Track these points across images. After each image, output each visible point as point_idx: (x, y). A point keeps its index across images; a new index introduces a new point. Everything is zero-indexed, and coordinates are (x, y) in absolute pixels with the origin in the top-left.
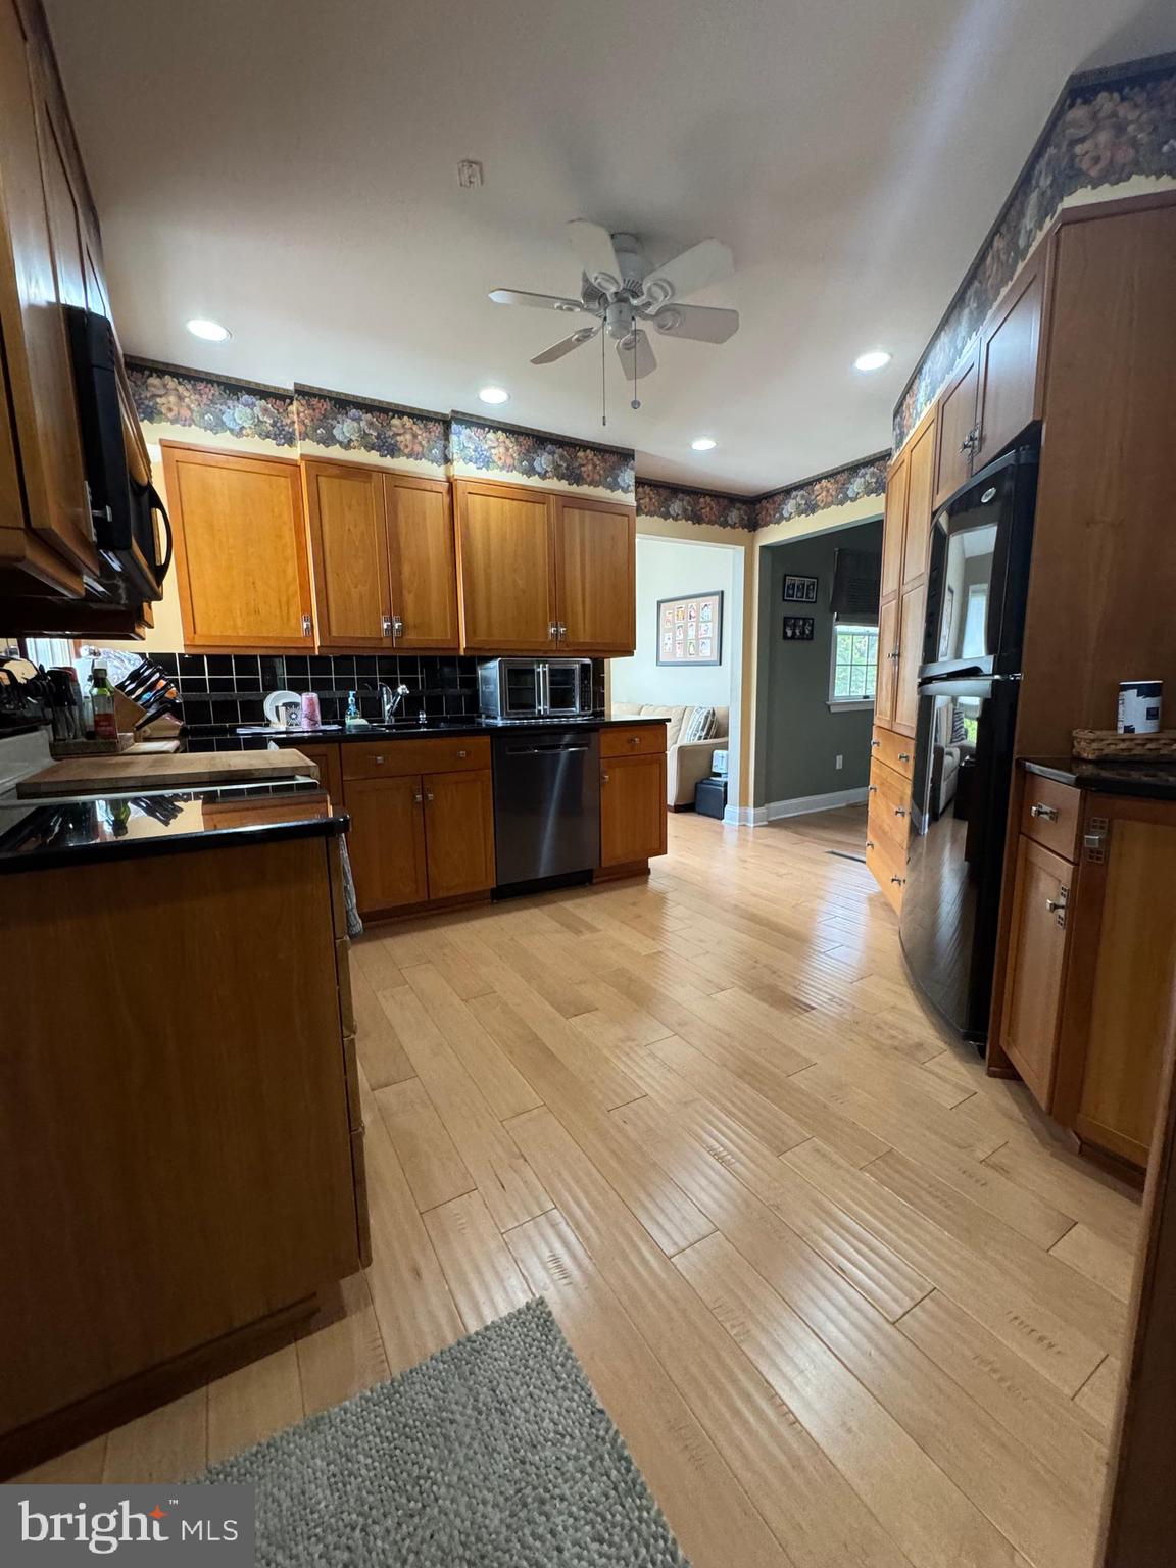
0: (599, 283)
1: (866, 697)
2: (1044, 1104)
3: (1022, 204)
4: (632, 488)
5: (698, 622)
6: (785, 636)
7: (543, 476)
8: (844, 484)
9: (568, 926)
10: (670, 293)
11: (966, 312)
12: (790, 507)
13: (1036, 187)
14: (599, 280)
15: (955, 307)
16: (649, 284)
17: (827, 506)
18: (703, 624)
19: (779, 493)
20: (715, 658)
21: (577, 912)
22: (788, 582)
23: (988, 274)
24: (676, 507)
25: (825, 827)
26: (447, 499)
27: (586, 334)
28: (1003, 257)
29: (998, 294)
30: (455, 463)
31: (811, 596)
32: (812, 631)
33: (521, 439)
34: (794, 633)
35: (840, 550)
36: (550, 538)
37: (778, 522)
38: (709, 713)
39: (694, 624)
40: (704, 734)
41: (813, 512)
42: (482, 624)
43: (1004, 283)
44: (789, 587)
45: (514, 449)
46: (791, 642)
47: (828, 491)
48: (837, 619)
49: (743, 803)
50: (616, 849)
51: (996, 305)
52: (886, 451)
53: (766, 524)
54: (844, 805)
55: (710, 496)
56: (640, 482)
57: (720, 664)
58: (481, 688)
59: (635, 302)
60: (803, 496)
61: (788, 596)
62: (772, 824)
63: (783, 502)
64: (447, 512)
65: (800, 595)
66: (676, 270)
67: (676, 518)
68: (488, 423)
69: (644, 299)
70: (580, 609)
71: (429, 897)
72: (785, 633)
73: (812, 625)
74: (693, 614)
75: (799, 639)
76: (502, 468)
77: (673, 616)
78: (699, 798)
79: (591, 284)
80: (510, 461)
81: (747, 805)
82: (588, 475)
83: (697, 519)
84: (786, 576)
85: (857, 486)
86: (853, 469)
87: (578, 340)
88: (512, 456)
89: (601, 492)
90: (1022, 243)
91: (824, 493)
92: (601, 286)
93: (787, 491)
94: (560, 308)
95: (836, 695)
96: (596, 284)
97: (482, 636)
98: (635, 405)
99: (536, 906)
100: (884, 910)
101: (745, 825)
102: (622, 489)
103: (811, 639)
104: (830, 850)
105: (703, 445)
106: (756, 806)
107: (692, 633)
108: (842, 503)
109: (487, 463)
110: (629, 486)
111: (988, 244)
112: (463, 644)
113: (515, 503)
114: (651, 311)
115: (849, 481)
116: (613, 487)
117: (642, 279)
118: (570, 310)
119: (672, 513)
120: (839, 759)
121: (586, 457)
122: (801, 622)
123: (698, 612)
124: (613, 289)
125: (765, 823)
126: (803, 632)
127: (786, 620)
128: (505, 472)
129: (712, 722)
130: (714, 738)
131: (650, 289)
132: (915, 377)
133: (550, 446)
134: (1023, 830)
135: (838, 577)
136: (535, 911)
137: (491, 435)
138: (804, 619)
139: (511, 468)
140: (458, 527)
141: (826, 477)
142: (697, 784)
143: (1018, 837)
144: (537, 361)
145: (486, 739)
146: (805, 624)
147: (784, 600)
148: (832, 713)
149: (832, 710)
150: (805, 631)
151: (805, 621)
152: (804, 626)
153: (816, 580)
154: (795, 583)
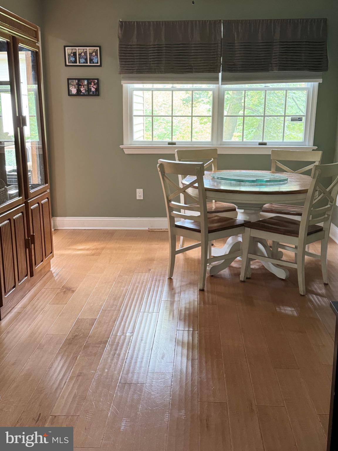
6: (70, 94)
31: (95, 60)
32: (97, 90)
44: (69, 55)
54: (147, 229)
65: (82, 60)
73: (98, 84)
75: (84, 95)
122: (86, 82)
138: (88, 80)
146: (89, 83)
147: (66, 65)
148: (127, 154)
149: (127, 152)
150: (91, 89)
151: (89, 81)
152: (89, 85)
153: (98, 48)
154: (76, 52)
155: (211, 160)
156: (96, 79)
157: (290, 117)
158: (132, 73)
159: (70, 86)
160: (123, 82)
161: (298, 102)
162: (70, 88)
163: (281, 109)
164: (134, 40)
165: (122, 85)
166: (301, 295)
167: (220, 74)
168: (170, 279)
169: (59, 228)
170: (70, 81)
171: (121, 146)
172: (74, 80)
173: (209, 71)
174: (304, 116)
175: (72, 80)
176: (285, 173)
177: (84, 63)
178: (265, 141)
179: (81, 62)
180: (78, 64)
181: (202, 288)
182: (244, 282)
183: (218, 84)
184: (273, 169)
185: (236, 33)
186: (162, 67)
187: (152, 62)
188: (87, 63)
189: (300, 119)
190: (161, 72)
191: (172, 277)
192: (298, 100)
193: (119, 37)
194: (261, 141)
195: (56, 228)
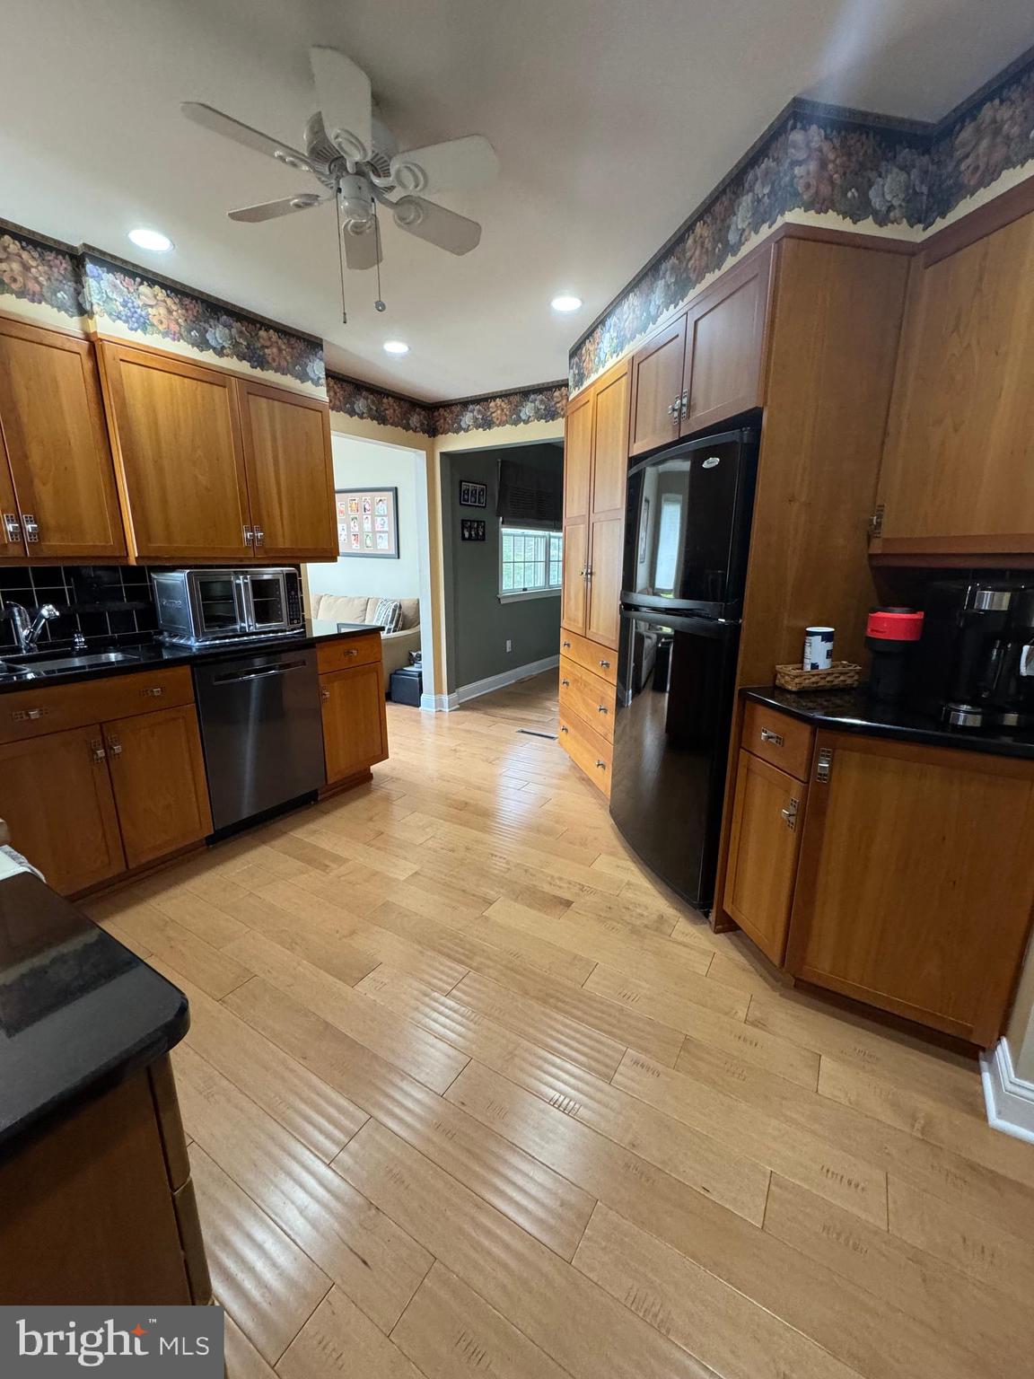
0: (340, 144)
1: (525, 590)
2: (777, 962)
3: (732, 202)
4: (323, 381)
5: (373, 516)
6: (463, 537)
7: (220, 352)
8: (517, 406)
9: (310, 861)
10: (422, 183)
11: (661, 283)
12: (467, 419)
13: (748, 192)
14: (340, 140)
15: (646, 274)
16: (397, 166)
17: (502, 424)
18: (379, 519)
19: (456, 404)
20: (393, 551)
21: (311, 840)
22: (464, 488)
23: (688, 254)
24: (360, 405)
25: (504, 706)
26: (88, 365)
27: (309, 201)
28: (708, 245)
29: (701, 277)
30: (96, 317)
31: (482, 501)
32: (484, 533)
33: (187, 301)
34: (470, 534)
35: (502, 462)
36: (235, 430)
37: (457, 431)
38: (396, 606)
39: (369, 517)
40: (393, 626)
41: (490, 428)
42: (157, 528)
43: (708, 269)
44: (464, 492)
45: (178, 313)
46: (467, 543)
47: (503, 410)
48: (503, 523)
49: (438, 691)
50: (339, 763)
51: (700, 288)
52: (562, 381)
53: (445, 432)
54: (513, 681)
55: (393, 397)
56: (330, 374)
57: (399, 558)
58: (161, 602)
59: (376, 181)
60: (479, 411)
61: (464, 500)
62: (464, 706)
63: (461, 414)
64: (90, 379)
65: (473, 499)
66: (431, 157)
67: (361, 417)
68: (140, 272)
69: (391, 180)
70: (277, 512)
71: (127, 866)
72: (463, 535)
73: (484, 527)
74: (367, 507)
75: (473, 540)
76: (165, 334)
77: (346, 508)
78: (393, 687)
79: (325, 139)
80: (174, 327)
81: (441, 692)
82: (274, 360)
83: (382, 420)
84: (461, 482)
85: (528, 410)
86: (525, 393)
87: (298, 206)
88: (176, 321)
89: (288, 381)
90: (732, 237)
91: (499, 412)
92: (342, 148)
93: (465, 403)
94: (282, 158)
95: (504, 588)
96: (334, 143)
97: (158, 544)
98: (380, 306)
99: (264, 842)
100: (583, 784)
101: (440, 711)
102: (312, 380)
103: (484, 540)
104: (519, 729)
105: (396, 347)
106: (449, 692)
107: (367, 526)
108: (516, 423)
109: (144, 325)
110: (319, 378)
111: (688, 228)
112: (134, 552)
113: (186, 380)
114: (394, 196)
115: (521, 404)
116: (303, 377)
117: (390, 159)
118: (294, 164)
119: (357, 410)
120: (509, 643)
121: (270, 339)
123: (372, 505)
124: (358, 157)
125: (458, 706)
126: (477, 534)
127: (463, 522)
128: (168, 339)
129: (399, 615)
130: (402, 630)
131: (398, 172)
132: (597, 327)
133: (225, 317)
134: (743, 745)
135: (502, 484)
136: (264, 850)
137: (144, 289)
138: (477, 522)
139: (178, 337)
140: (110, 402)
141: (500, 397)
142: (391, 675)
143: (739, 751)
144: (234, 216)
145: (185, 671)
146: (478, 526)
147: (461, 504)
149: (501, 601)
150: (480, 532)
151: (478, 524)
152: (478, 529)
153: (485, 487)
154: (468, 489)
156: (483, 522)
159: (464, 529)
162: (464, 532)
172: (467, 523)
180: (470, 503)
188: (477, 503)
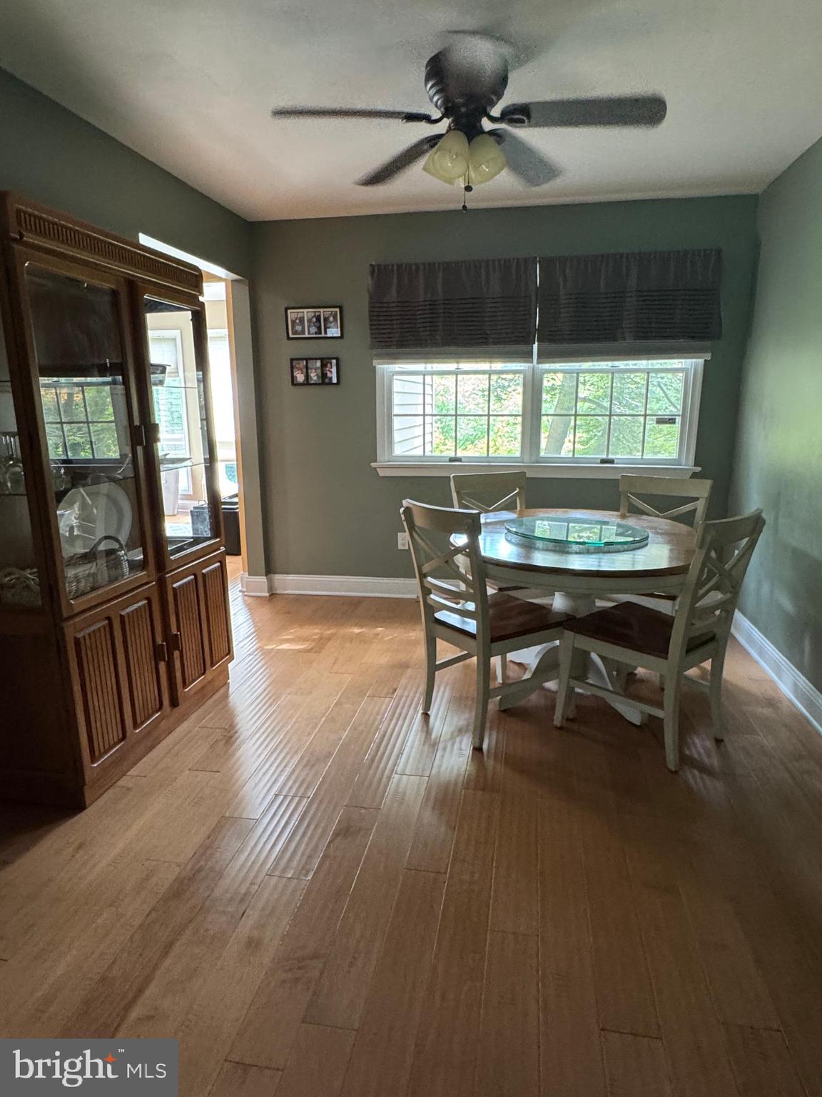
31: (333, 329)
65: (313, 330)
75: (316, 383)
95: (390, 453)
147: (289, 338)
148: (383, 477)
149: (382, 473)
150: (326, 374)
151: (324, 362)
152: (324, 368)
153: (338, 310)
154: (304, 317)
155: (516, 490)
156: (334, 359)
157: (655, 418)
158: (389, 347)
159: (295, 370)
160: (375, 362)
161: (667, 392)
162: (295, 374)
163: (639, 404)
164: (393, 295)
165: (375, 367)
166: (671, 772)
167: (535, 346)
168: (426, 715)
169: (278, 592)
170: (294, 363)
171: (372, 464)
172: (301, 361)
173: (517, 342)
174: (679, 415)
175: (298, 361)
176: (645, 517)
177: (316, 333)
178: (611, 457)
179: (311, 332)
180: (307, 335)
181: (477, 745)
182: (561, 728)
183: (532, 363)
184: (623, 510)
185: (561, 280)
186: (437, 337)
187: (422, 329)
188: (321, 333)
189: (671, 421)
190: (436, 345)
191: (429, 710)
192: (668, 389)
193: (368, 291)
194: (604, 456)
195: (274, 592)
